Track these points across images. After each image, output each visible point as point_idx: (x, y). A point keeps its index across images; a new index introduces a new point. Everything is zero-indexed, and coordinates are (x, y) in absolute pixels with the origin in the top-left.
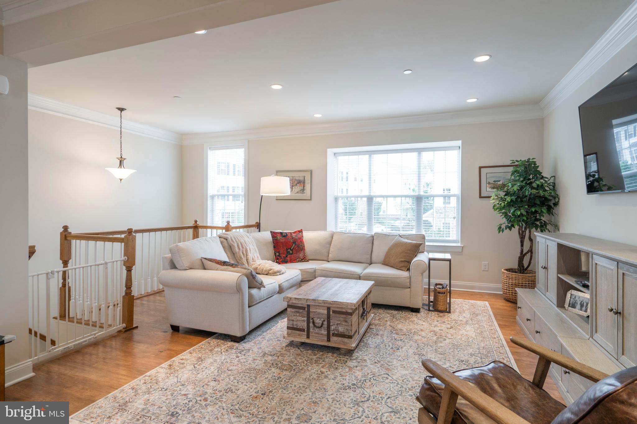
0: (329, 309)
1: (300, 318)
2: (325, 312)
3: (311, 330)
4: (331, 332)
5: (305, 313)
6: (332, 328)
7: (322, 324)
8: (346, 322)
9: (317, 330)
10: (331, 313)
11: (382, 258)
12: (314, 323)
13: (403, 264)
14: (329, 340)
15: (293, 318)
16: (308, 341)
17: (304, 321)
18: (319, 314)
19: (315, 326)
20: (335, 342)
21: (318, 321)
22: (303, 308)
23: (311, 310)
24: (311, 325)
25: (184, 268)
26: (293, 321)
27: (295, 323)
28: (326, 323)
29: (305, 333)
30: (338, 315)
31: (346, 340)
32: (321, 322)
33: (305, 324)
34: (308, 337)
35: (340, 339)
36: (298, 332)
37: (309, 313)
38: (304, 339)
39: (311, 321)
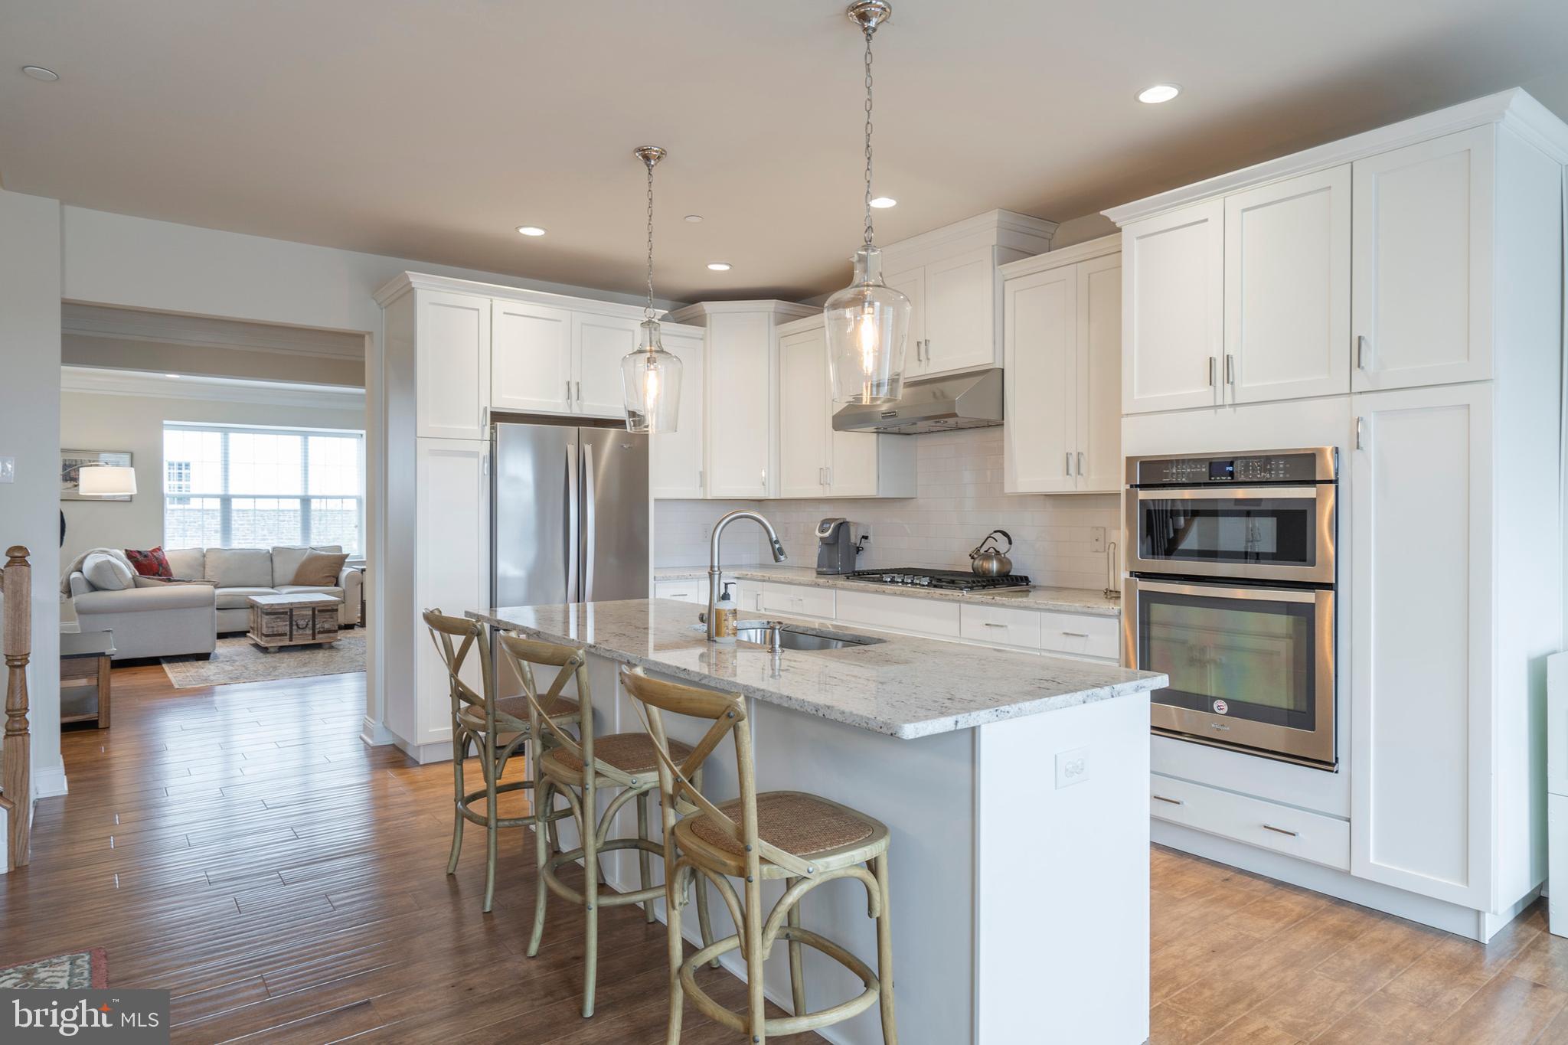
0: (314, 610)
1: (281, 623)
2: (310, 613)
3: (294, 633)
4: (317, 631)
5: (288, 617)
6: (318, 626)
7: (307, 624)
8: (332, 618)
9: (301, 632)
10: (316, 612)
11: (291, 577)
12: (297, 625)
13: (328, 580)
14: (314, 638)
15: (274, 625)
16: (292, 643)
17: (286, 625)
18: (303, 615)
19: (298, 628)
20: (321, 638)
21: (302, 623)
22: (286, 613)
23: (294, 613)
24: (295, 627)
25: (122, 587)
26: (273, 627)
27: (275, 629)
28: (311, 623)
29: (288, 637)
30: (323, 614)
31: (331, 635)
32: (305, 623)
33: (288, 628)
34: (291, 640)
35: (326, 635)
36: (279, 638)
37: (291, 616)
38: (287, 643)
39: (294, 623)
